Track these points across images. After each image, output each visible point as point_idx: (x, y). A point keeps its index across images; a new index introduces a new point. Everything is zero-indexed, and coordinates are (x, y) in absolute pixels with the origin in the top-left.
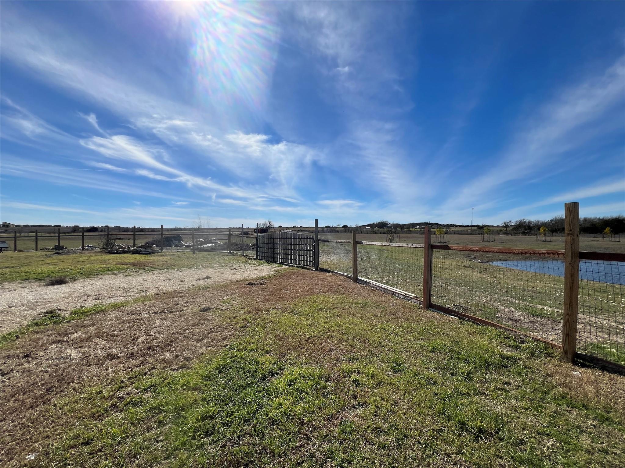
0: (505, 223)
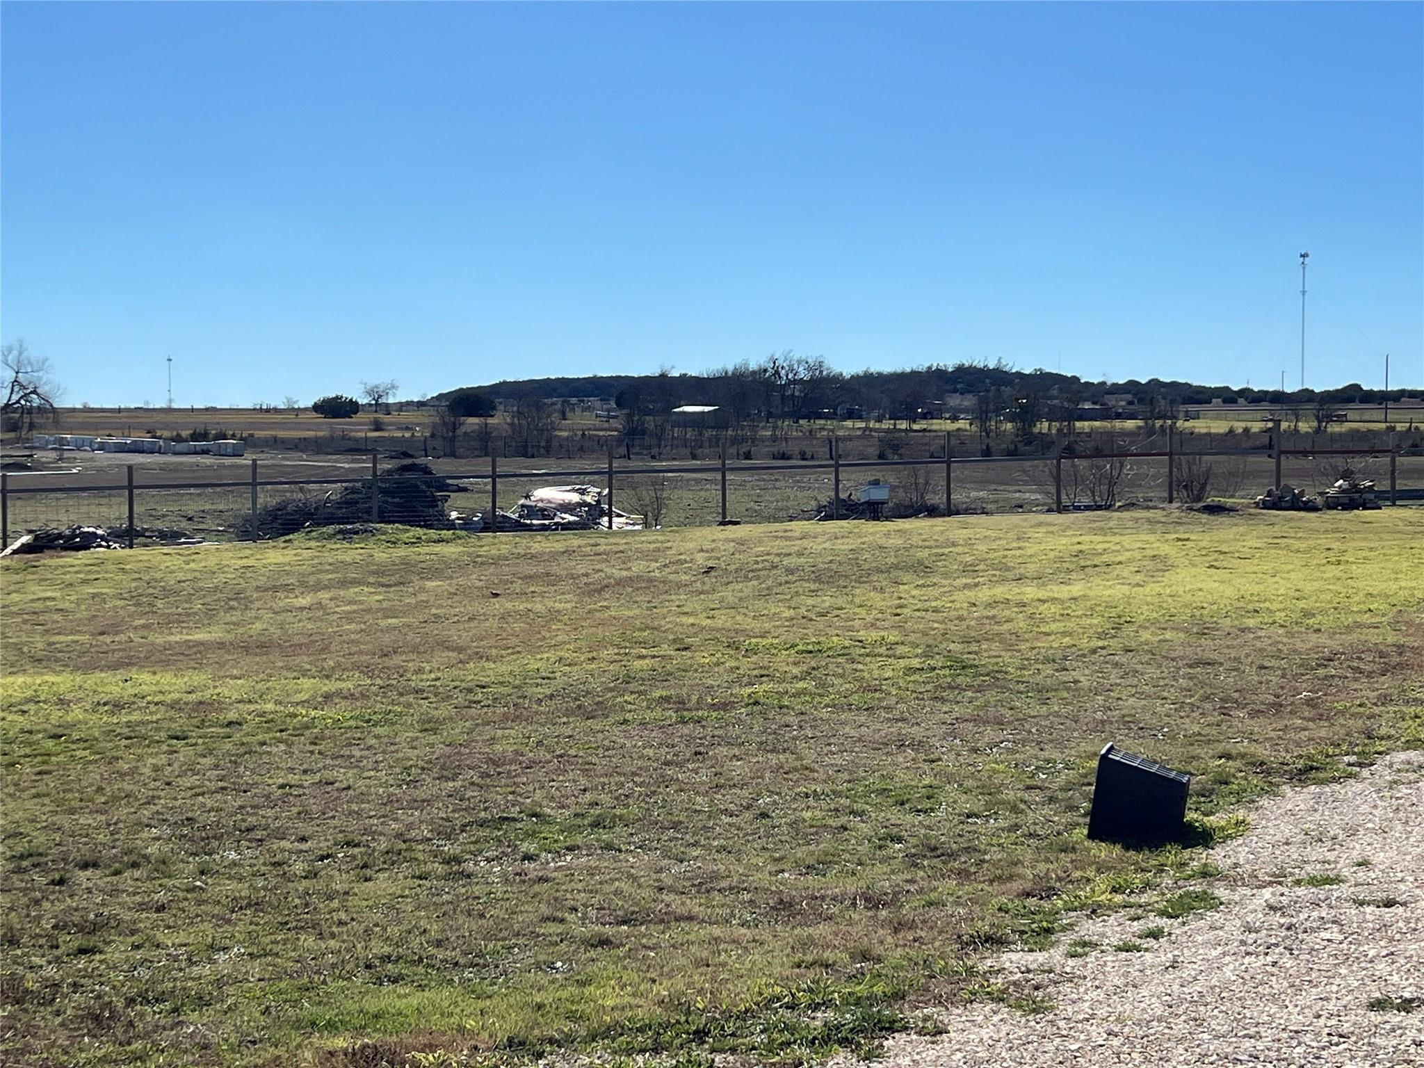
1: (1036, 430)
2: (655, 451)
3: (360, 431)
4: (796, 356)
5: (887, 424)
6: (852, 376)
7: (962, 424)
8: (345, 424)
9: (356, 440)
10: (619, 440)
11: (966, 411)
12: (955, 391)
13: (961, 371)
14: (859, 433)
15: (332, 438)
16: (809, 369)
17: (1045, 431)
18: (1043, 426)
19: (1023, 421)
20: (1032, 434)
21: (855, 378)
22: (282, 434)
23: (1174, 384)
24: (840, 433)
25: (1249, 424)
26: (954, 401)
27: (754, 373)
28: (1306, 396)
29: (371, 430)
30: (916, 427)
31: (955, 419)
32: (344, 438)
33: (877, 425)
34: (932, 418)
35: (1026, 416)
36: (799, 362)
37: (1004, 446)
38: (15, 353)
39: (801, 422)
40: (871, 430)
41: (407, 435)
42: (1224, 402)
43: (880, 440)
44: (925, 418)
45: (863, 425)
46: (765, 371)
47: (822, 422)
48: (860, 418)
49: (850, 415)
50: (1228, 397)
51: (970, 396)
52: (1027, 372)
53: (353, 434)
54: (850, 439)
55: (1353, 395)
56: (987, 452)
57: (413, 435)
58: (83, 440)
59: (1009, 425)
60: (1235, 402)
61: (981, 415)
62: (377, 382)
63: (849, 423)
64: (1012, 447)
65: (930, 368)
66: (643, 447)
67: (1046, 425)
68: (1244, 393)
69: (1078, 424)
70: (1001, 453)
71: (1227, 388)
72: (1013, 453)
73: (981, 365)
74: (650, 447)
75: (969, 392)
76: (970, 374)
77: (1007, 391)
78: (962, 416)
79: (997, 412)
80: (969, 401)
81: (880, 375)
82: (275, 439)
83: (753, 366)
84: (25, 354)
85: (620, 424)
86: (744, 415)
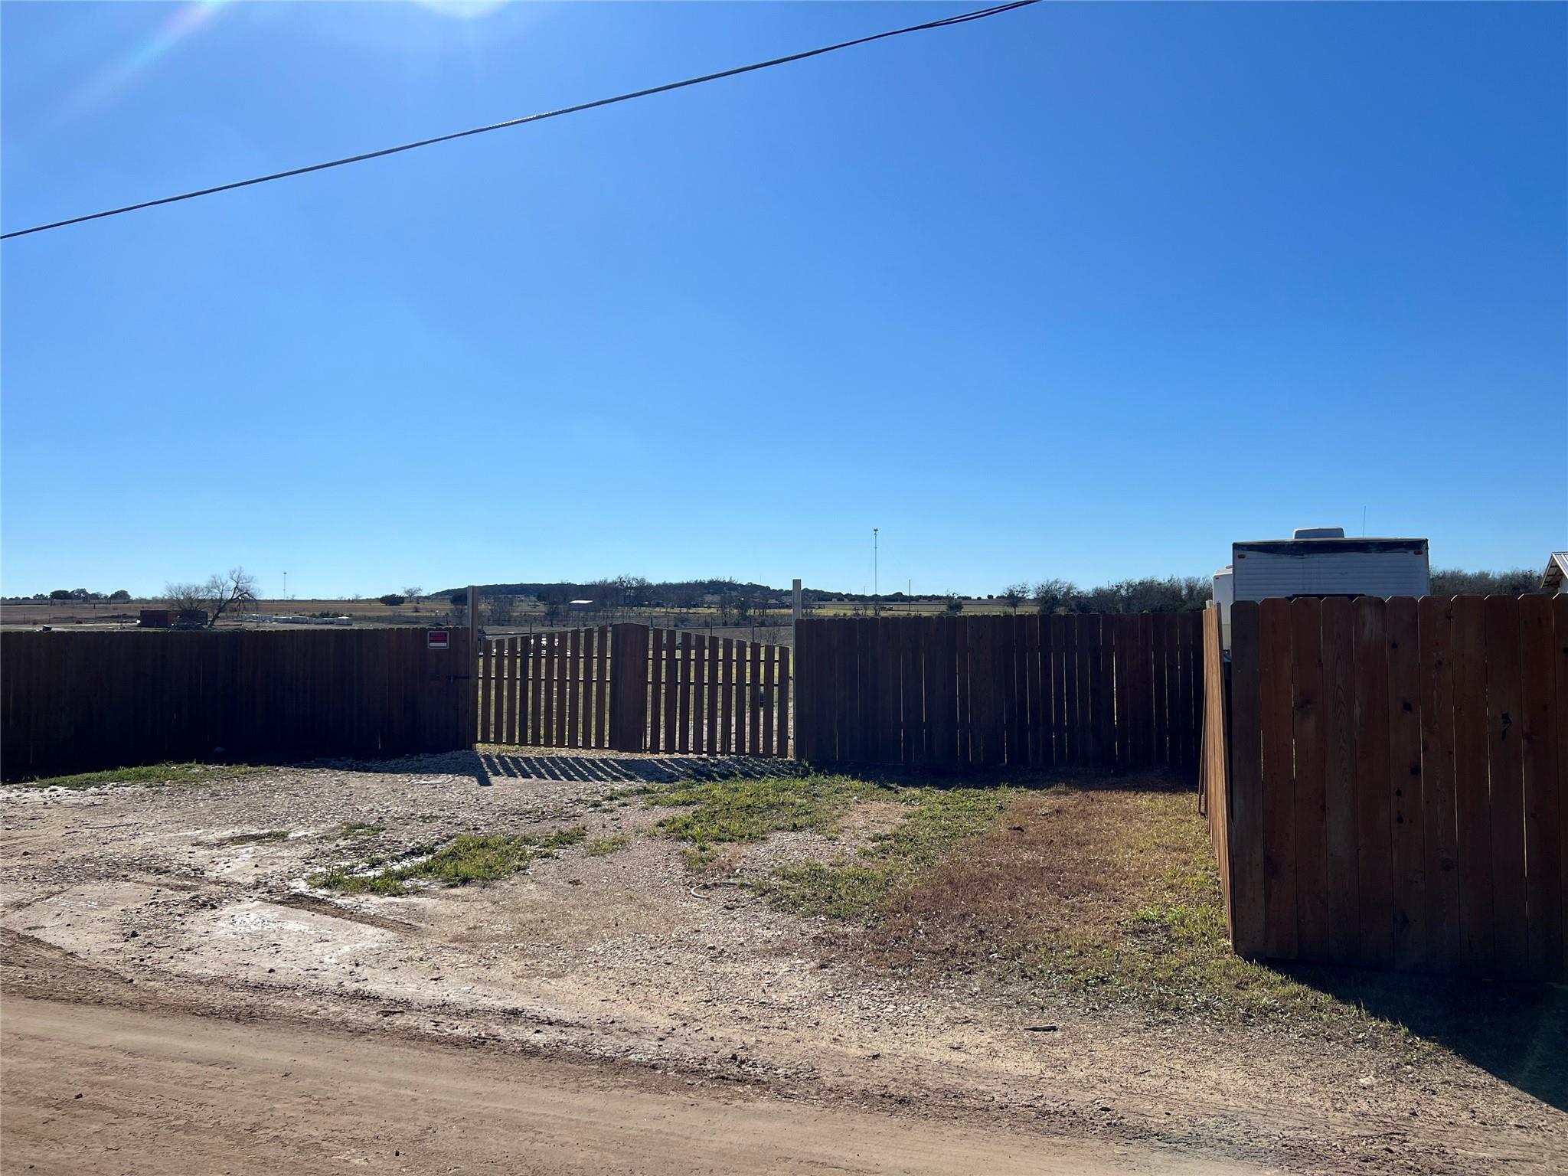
1: (748, 614)
2: (565, 623)
3: (407, 612)
4: (632, 576)
5: (677, 610)
6: (657, 585)
7: (713, 610)
8: (399, 609)
9: (408, 617)
10: (545, 617)
11: (715, 603)
12: (709, 593)
13: (712, 583)
14: (663, 614)
15: (394, 616)
16: (638, 582)
17: (752, 614)
18: (751, 612)
19: (742, 609)
20: (746, 616)
21: (658, 586)
22: (368, 614)
23: (815, 591)
24: (654, 614)
25: (846, 611)
26: (709, 598)
27: (610, 584)
28: (875, 598)
29: (412, 612)
30: (691, 611)
31: (709, 607)
32: (400, 616)
33: (672, 610)
34: (698, 607)
35: (743, 607)
36: (633, 579)
37: (733, 621)
38: (237, 573)
39: (634, 608)
40: (669, 613)
41: (433, 614)
42: (838, 600)
43: (675, 617)
44: (694, 607)
45: (665, 610)
46: (616, 583)
47: (644, 608)
48: (663, 607)
49: (658, 605)
50: (840, 597)
51: (716, 596)
52: (744, 584)
53: (406, 614)
54: (659, 617)
55: (898, 598)
56: (725, 624)
57: (436, 615)
58: (266, 617)
59: (735, 611)
60: (843, 600)
61: (722, 605)
62: (412, 587)
63: (658, 609)
64: (737, 622)
65: (696, 581)
66: (558, 621)
67: (753, 611)
68: (848, 596)
69: (768, 611)
70: (731, 624)
71: (840, 593)
72: (737, 625)
73: (722, 580)
74: (561, 621)
75: (716, 594)
76: (716, 585)
77: (734, 593)
78: (713, 606)
79: (730, 603)
80: (716, 598)
81: (671, 584)
82: (365, 617)
83: (609, 581)
84: (242, 574)
85: (543, 610)
86: (605, 605)
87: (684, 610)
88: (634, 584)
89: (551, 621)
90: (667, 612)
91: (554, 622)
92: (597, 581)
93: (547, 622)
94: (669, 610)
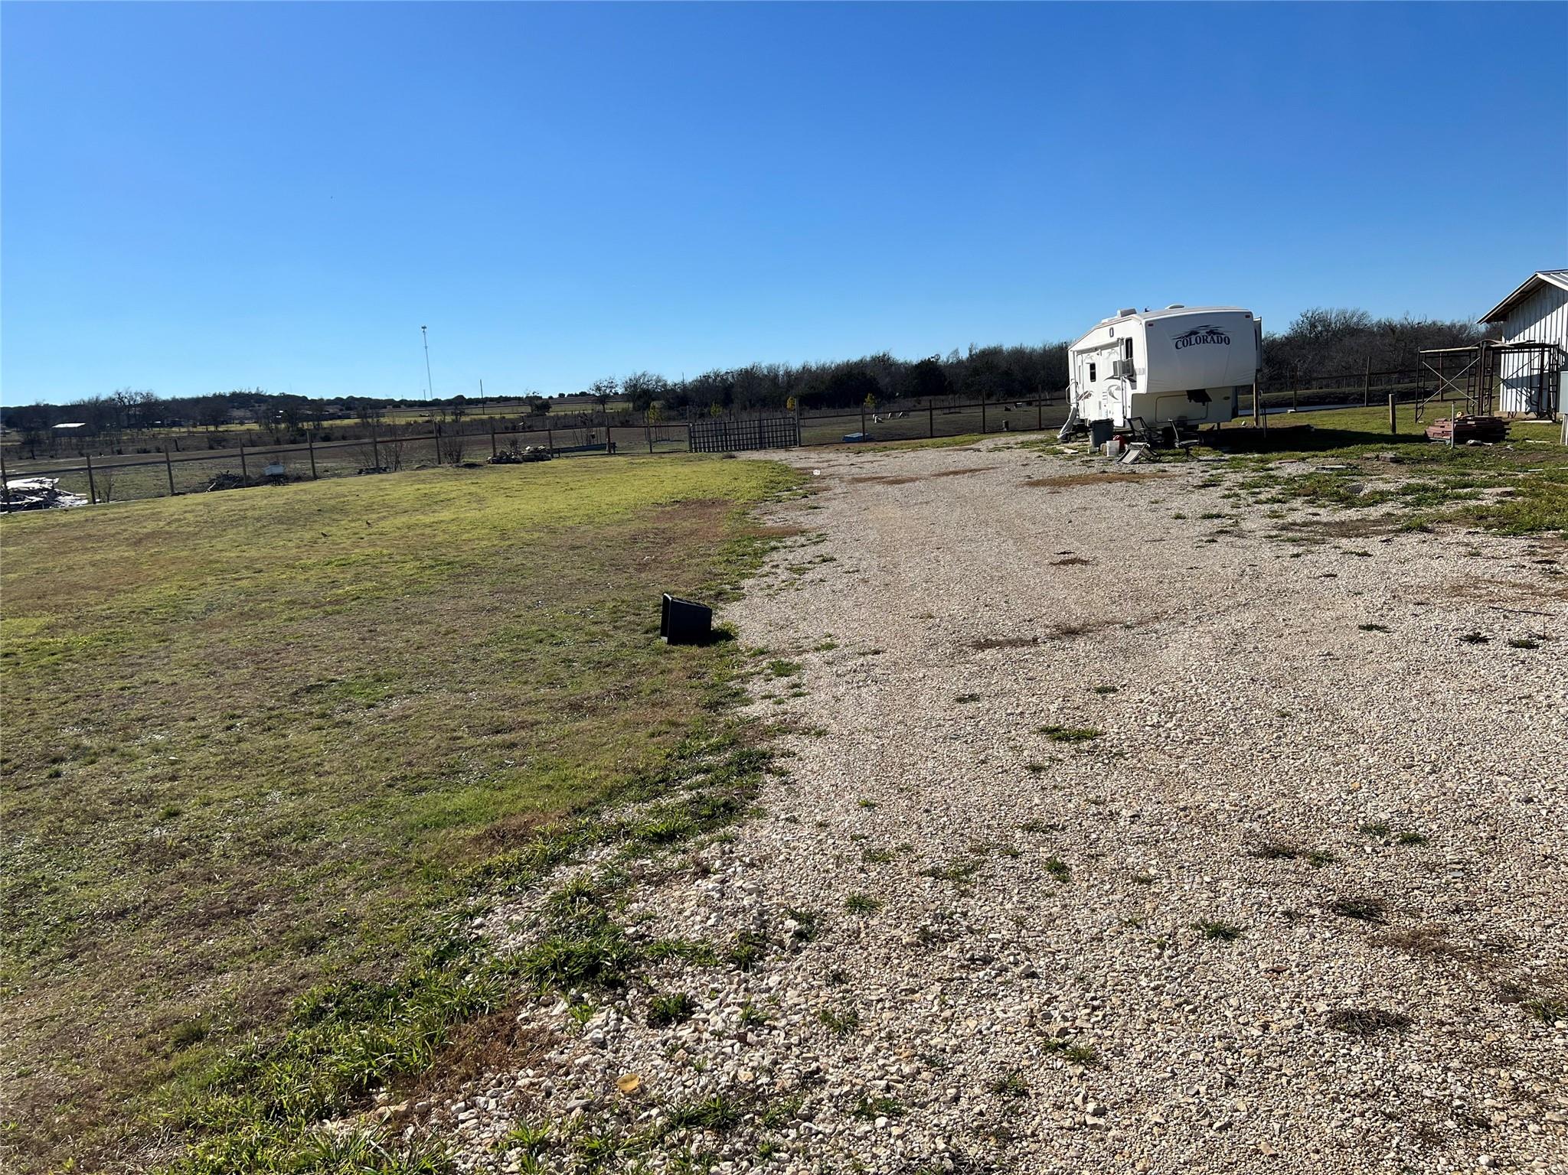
0: (598, 389)
4: (132, 390)
5: (202, 429)
7: (250, 426)
11: (247, 418)
16: (143, 398)
21: (170, 402)
23: (362, 399)
30: (221, 429)
31: (243, 423)
33: (195, 430)
34: (228, 424)
39: (144, 430)
40: (193, 432)
42: (395, 407)
43: (201, 438)
44: (223, 424)
45: (186, 430)
47: (158, 429)
48: (182, 426)
49: (174, 424)
50: (395, 404)
54: (182, 438)
60: (401, 407)
61: (260, 420)
63: (175, 429)
69: (323, 423)
71: (392, 400)
73: (247, 392)
74: (45, 451)
76: (241, 397)
80: (247, 413)
85: (17, 438)
86: (103, 428)
87: (212, 428)
88: (139, 400)
89: (32, 451)
90: (189, 432)
91: (36, 453)
92: (86, 399)
93: (25, 454)
94: (191, 429)
